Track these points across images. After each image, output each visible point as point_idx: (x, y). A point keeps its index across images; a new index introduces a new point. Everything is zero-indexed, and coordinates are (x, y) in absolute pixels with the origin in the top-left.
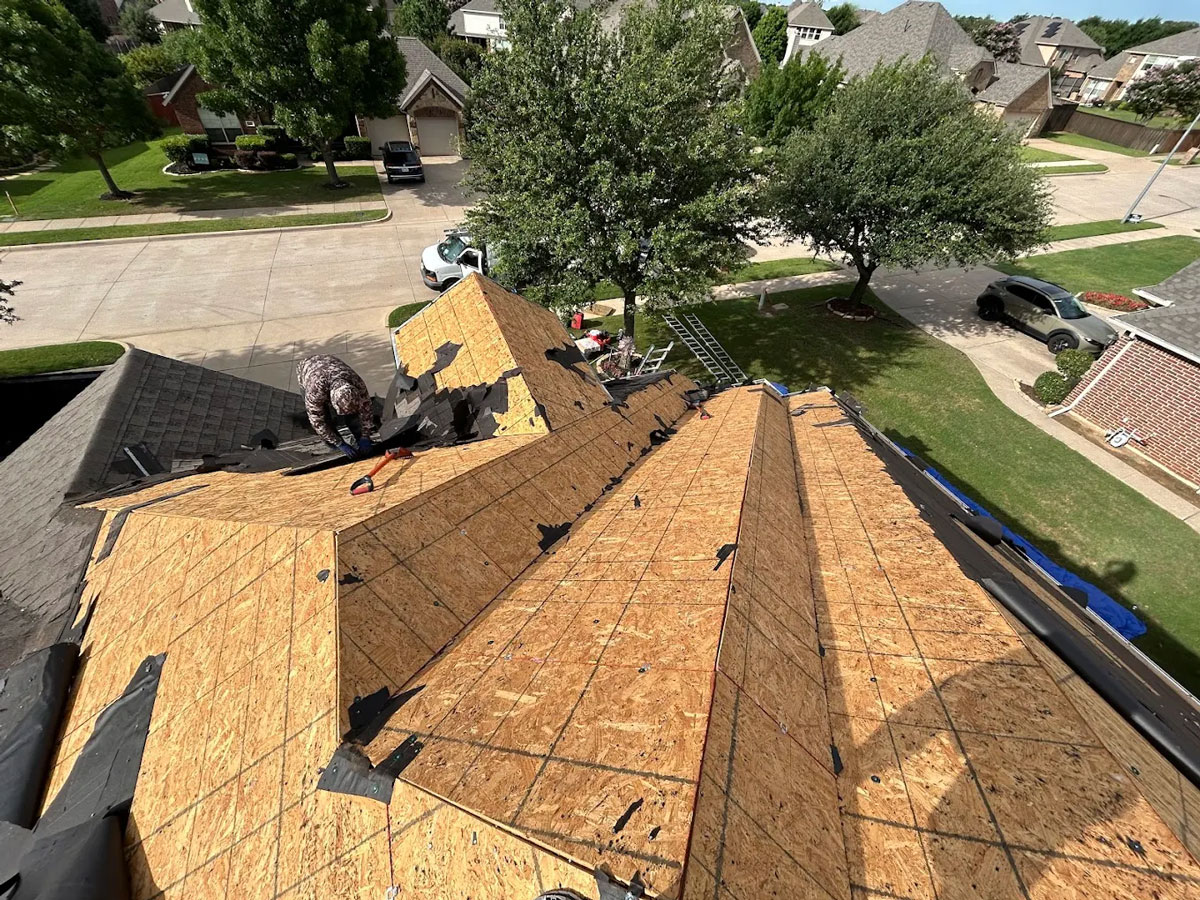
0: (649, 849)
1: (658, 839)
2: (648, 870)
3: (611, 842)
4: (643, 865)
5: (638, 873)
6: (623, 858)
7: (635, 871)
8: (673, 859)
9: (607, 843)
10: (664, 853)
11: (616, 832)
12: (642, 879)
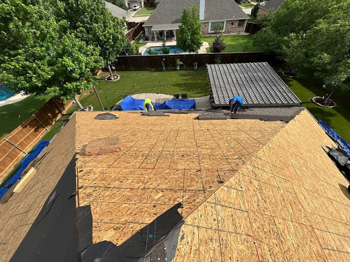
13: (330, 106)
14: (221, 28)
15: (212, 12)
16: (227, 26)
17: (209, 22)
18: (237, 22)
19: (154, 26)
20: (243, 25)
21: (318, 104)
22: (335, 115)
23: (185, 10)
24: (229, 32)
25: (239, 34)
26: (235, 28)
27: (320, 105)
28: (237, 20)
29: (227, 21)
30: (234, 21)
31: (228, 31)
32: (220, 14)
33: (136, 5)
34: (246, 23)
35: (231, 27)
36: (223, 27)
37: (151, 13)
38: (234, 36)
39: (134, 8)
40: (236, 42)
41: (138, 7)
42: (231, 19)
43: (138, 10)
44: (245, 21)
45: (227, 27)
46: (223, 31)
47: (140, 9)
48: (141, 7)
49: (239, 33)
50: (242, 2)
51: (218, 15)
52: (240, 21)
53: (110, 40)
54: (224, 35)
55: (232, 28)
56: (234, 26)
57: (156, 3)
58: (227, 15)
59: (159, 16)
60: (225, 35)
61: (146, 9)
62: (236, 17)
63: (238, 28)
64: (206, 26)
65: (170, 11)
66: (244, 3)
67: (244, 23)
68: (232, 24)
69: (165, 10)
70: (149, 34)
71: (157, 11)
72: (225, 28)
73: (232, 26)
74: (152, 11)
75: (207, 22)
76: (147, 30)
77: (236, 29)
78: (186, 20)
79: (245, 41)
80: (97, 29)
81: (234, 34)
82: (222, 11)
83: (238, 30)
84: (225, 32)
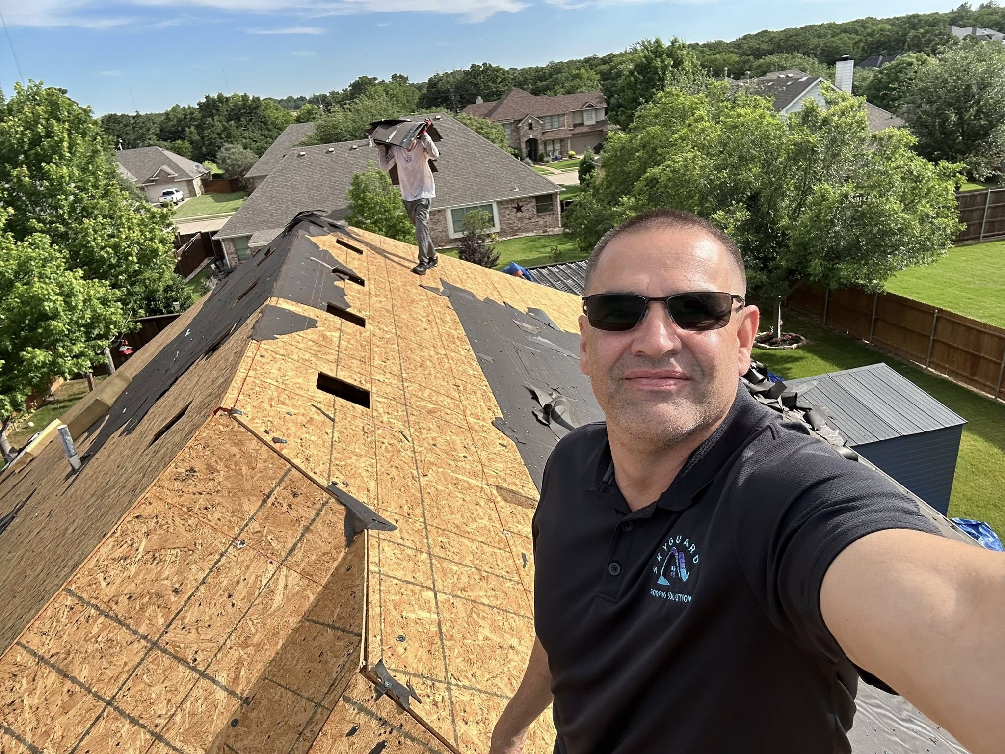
0: (362, 719)
1: (352, 725)
2: (368, 700)
3: (390, 733)
4: (370, 706)
5: (376, 700)
6: (384, 715)
7: (378, 702)
8: (347, 705)
9: (394, 733)
10: (351, 711)
11: (384, 742)
12: (375, 695)
13: (791, 344)
14: (484, 223)
15: (449, 184)
16: (504, 216)
17: (444, 210)
18: (532, 202)
19: (256, 234)
20: (552, 210)
21: (763, 345)
22: (801, 358)
23: (357, 177)
24: (516, 231)
25: (546, 234)
26: (530, 219)
27: (768, 347)
28: (530, 198)
29: (499, 203)
30: (521, 201)
31: (512, 228)
32: (474, 187)
33: (170, 190)
34: (559, 203)
35: (516, 217)
36: (492, 219)
37: (236, 209)
38: (533, 239)
39: (162, 199)
40: (542, 253)
41: (177, 196)
42: (509, 196)
43: (180, 204)
44: (554, 197)
45: (505, 219)
46: (497, 229)
47: (186, 200)
48: (193, 193)
49: (546, 231)
50: (549, 159)
51: (469, 189)
52: (538, 199)
53: (130, 258)
54: (500, 240)
55: (520, 219)
56: (525, 214)
57: (248, 179)
58: (495, 188)
59: (271, 205)
60: (504, 239)
61: (211, 198)
62: (523, 190)
63: (540, 217)
64: (439, 221)
65: (311, 189)
66: (556, 159)
67: (552, 205)
68: (519, 209)
69: (290, 188)
70: (239, 260)
71: (265, 192)
72: (500, 221)
73: (519, 214)
74: (239, 203)
75: (439, 211)
76: (232, 249)
77: (533, 221)
78: (363, 199)
79: (568, 248)
80: (92, 232)
81: (532, 234)
82: (478, 180)
83: (541, 222)
84: (502, 233)
